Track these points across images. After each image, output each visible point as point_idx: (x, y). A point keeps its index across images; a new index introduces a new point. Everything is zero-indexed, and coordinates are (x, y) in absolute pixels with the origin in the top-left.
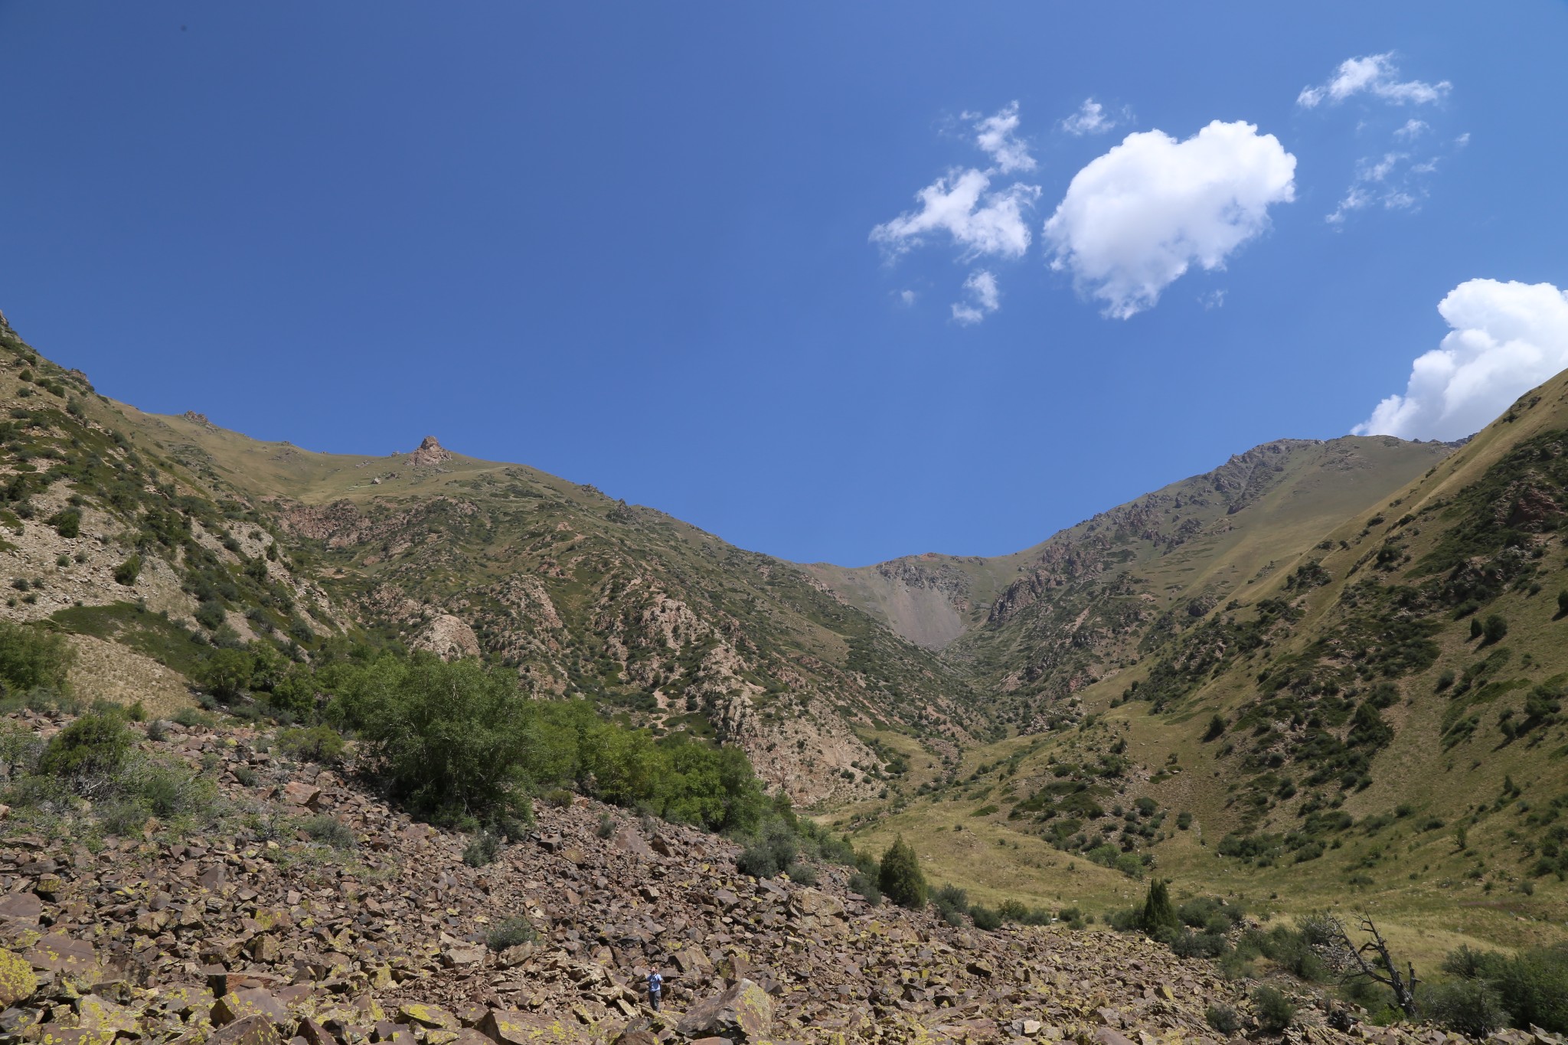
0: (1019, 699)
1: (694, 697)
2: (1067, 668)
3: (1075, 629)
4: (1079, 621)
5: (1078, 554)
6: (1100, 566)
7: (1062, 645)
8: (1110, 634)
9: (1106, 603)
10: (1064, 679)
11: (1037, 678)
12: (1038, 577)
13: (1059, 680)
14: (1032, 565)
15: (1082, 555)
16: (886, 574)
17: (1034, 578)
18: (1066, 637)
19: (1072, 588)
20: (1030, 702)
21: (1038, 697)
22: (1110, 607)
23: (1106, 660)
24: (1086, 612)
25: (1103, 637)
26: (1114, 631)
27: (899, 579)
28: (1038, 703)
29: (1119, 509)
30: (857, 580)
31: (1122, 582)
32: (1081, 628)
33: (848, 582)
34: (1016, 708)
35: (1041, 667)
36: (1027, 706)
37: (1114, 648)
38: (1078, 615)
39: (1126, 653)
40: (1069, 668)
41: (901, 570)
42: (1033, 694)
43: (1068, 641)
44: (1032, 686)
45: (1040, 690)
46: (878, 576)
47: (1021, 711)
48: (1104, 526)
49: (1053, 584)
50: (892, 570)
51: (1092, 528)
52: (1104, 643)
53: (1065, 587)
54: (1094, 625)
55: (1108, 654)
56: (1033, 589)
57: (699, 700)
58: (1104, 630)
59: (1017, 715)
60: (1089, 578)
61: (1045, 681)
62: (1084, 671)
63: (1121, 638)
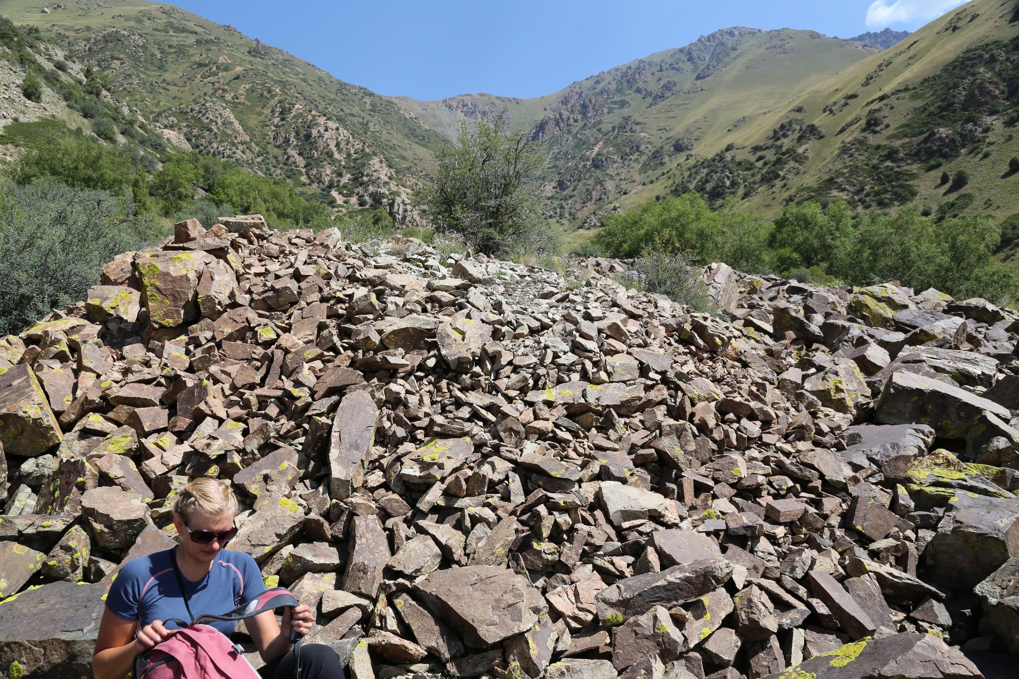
0: (556, 203)
1: (363, 196)
2: (589, 182)
3: (593, 155)
4: (596, 149)
5: (590, 101)
6: (606, 110)
7: (584, 166)
8: (619, 160)
9: (616, 138)
10: (587, 190)
11: (567, 188)
12: (561, 115)
13: (584, 190)
14: (554, 106)
15: (593, 102)
16: (450, 107)
17: (558, 116)
18: (588, 160)
19: (585, 125)
20: (564, 205)
21: (570, 202)
22: (619, 141)
23: (617, 178)
24: (601, 143)
25: (614, 162)
26: (622, 158)
27: (459, 111)
28: (569, 206)
29: (617, 70)
30: (429, 110)
31: (627, 123)
32: (599, 154)
33: (422, 112)
34: (555, 209)
35: (570, 181)
36: (562, 207)
37: (622, 170)
38: (595, 145)
39: (631, 174)
40: (591, 182)
41: (460, 105)
42: (566, 199)
43: (589, 163)
44: (564, 193)
45: (571, 197)
46: (444, 108)
47: (558, 210)
48: (607, 81)
49: (572, 121)
50: (454, 104)
51: (598, 82)
52: (615, 166)
53: (581, 124)
54: (608, 153)
55: (618, 174)
56: (557, 124)
57: (367, 198)
58: (615, 157)
59: (556, 213)
60: (598, 119)
61: (574, 190)
62: (602, 185)
63: (627, 163)
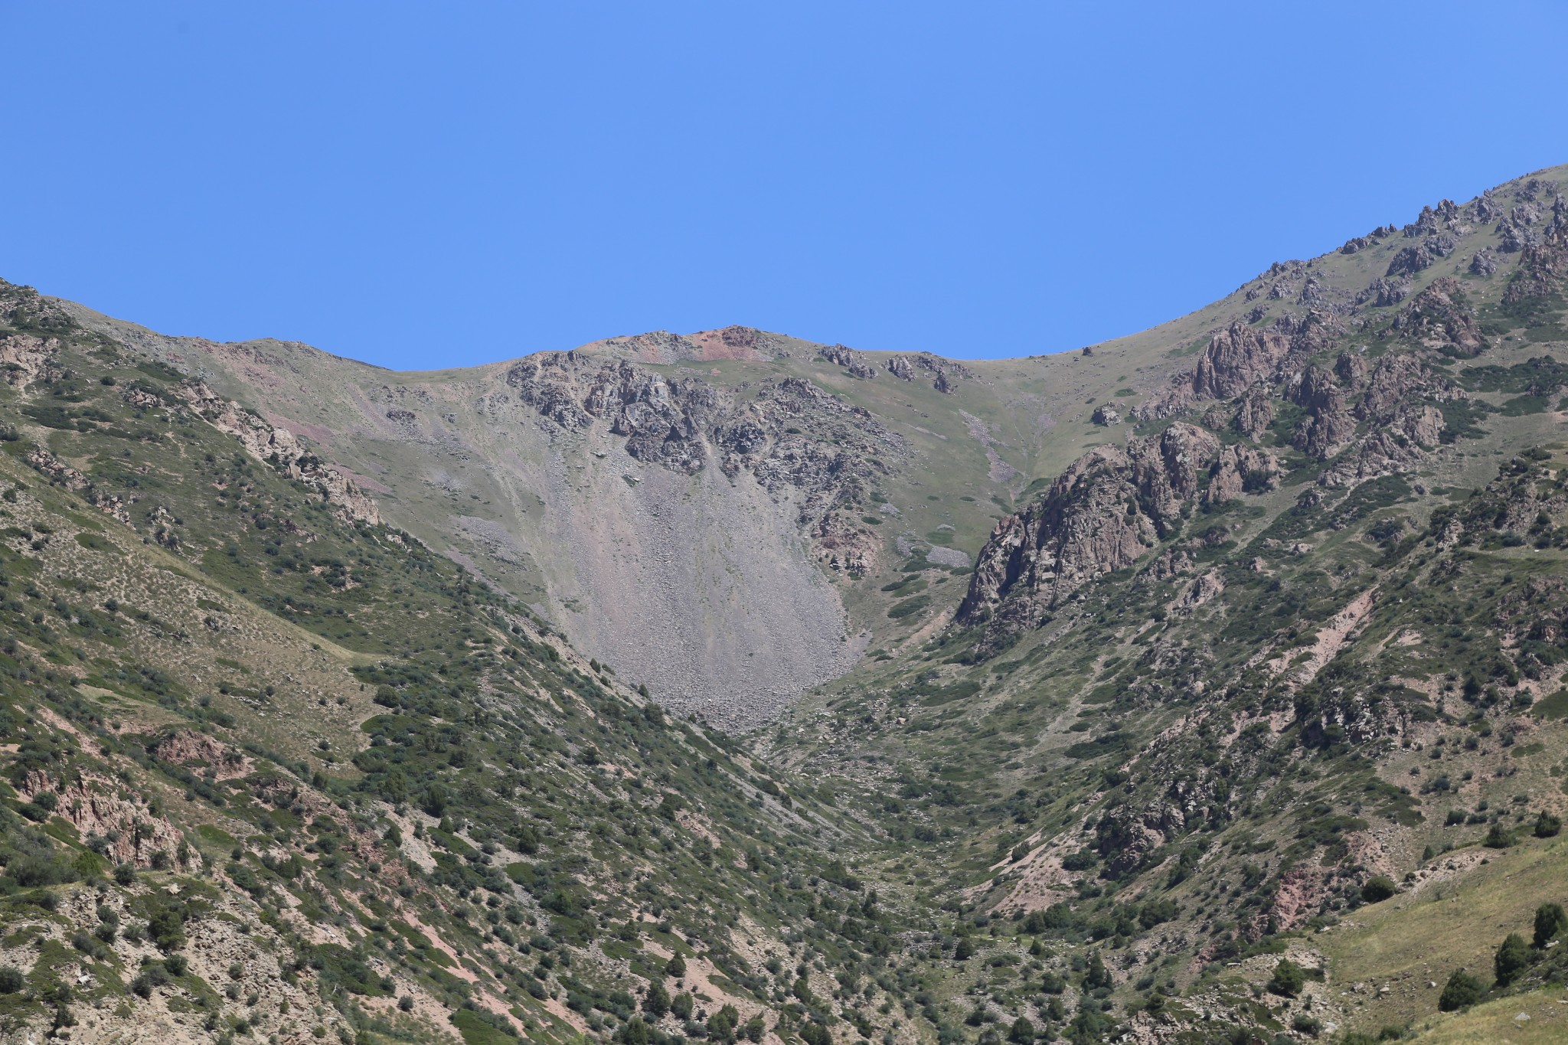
2: (1266, 833)
3: (1309, 674)
4: (1328, 642)
7: (1253, 738)
9: (1445, 575)
10: (1251, 878)
13: (1234, 880)
14: (1148, 402)
16: (549, 404)
17: (1154, 456)
18: (1272, 703)
19: (1307, 503)
20: (1110, 961)
21: (1143, 947)
23: (1432, 811)
24: (1359, 607)
25: (1422, 716)
26: (1470, 691)
27: (600, 426)
28: (1140, 970)
31: (1519, 494)
32: (1336, 670)
34: (1051, 986)
35: (1163, 823)
36: (1095, 980)
37: (1469, 762)
38: (1324, 616)
41: (609, 395)
44: (1122, 897)
45: (1152, 918)
46: (513, 408)
48: (1462, 257)
49: (1230, 485)
50: (576, 391)
51: (1410, 263)
53: (1280, 499)
62: (1338, 851)
